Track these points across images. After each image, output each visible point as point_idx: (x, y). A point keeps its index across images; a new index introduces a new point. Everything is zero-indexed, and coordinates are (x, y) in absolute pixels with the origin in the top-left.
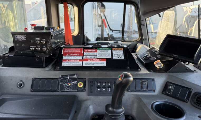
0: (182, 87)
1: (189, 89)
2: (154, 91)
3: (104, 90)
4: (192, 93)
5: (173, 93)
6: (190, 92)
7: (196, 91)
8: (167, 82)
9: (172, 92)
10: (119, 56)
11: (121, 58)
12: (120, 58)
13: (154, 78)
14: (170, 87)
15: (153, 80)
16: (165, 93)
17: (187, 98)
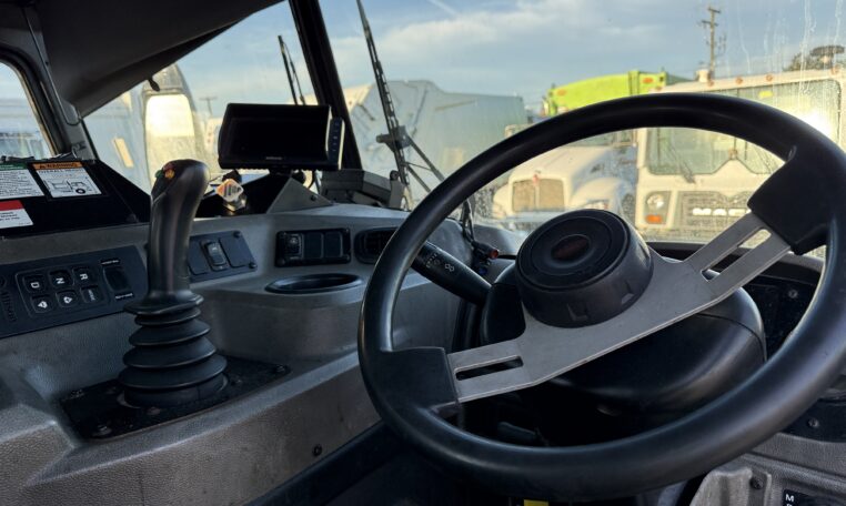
0: (324, 231)
1: (341, 230)
2: (251, 266)
3: (67, 300)
4: (352, 238)
5: (305, 253)
6: (347, 236)
7: (359, 230)
8: (278, 234)
9: (301, 251)
10: (76, 188)
11: (88, 193)
12: (84, 192)
13: (238, 229)
14: (294, 241)
15: (236, 235)
16: (284, 262)
17: (344, 253)
